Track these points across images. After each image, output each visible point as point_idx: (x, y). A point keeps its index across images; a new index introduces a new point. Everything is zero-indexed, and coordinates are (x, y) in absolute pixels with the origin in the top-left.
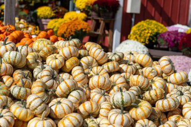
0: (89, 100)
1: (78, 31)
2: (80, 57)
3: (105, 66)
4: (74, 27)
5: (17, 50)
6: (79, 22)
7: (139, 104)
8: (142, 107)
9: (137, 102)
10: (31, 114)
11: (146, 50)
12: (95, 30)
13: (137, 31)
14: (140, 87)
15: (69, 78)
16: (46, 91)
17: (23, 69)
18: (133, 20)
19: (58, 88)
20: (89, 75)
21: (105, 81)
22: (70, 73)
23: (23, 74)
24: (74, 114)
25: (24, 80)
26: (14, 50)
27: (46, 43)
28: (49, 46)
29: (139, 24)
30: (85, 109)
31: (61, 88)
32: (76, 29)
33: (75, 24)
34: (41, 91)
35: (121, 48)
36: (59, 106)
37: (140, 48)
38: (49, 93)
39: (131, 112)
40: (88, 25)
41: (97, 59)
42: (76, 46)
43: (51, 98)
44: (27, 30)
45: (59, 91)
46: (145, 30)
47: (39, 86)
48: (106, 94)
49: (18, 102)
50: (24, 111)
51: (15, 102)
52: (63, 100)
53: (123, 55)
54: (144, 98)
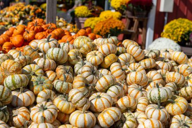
0: (127, 95)
1: (113, 29)
2: (118, 54)
3: (142, 63)
4: (109, 25)
5: (59, 47)
6: (114, 21)
7: (175, 100)
8: (178, 103)
9: (174, 98)
10: (73, 107)
11: (178, 47)
12: (129, 28)
13: (170, 29)
14: (176, 84)
15: (108, 74)
16: (87, 86)
17: (64, 64)
18: (166, 18)
19: (98, 82)
20: (126, 71)
21: (142, 77)
22: (109, 69)
23: (65, 69)
24: (113, 108)
25: (66, 75)
26: (56, 47)
27: (86, 41)
28: (89, 43)
29: (172, 22)
30: (123, 103)
31: (101, 83)
32: (111, 27)
33: (110, 23)
34: (82, 86)
35: (154, 46)
36: (99, 100)
37: (172, 46)
38: (89, 88)
39: (167, 107)
40: (123, 24)
41: (134, 56)
42: (114, 43)
43: (91, 92)
44: (66, 28)
45: (98, 86)
46: (178, 28)
47: (80, 81)
48: (143, 89)
49: (61, 95)
50: (66, 104)
51: (58, 96)
52: (103, 95)
53: (159, 52)
54: (180, 94)
